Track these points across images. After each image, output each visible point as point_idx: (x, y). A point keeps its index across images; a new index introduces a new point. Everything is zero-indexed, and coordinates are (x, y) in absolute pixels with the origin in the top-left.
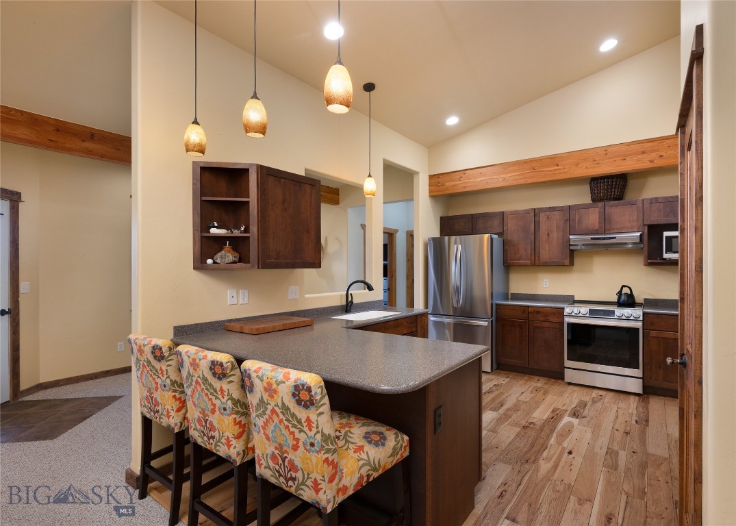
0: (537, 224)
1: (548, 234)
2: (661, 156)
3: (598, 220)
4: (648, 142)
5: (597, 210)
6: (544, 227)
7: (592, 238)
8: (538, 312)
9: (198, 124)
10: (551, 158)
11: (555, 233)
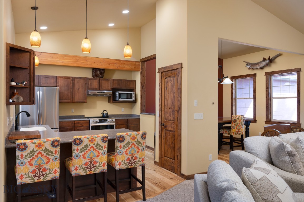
0: (73, 84)
1: (78, 89)
2: (120, 66)
3: (97, 85)
4: (116, 60)
5: (97, 81)
6: (76, 86)
7: (97, 92)
8: (78, 123)
9: (37, 31)
10: (85, 58)
11: (81, 88)
